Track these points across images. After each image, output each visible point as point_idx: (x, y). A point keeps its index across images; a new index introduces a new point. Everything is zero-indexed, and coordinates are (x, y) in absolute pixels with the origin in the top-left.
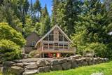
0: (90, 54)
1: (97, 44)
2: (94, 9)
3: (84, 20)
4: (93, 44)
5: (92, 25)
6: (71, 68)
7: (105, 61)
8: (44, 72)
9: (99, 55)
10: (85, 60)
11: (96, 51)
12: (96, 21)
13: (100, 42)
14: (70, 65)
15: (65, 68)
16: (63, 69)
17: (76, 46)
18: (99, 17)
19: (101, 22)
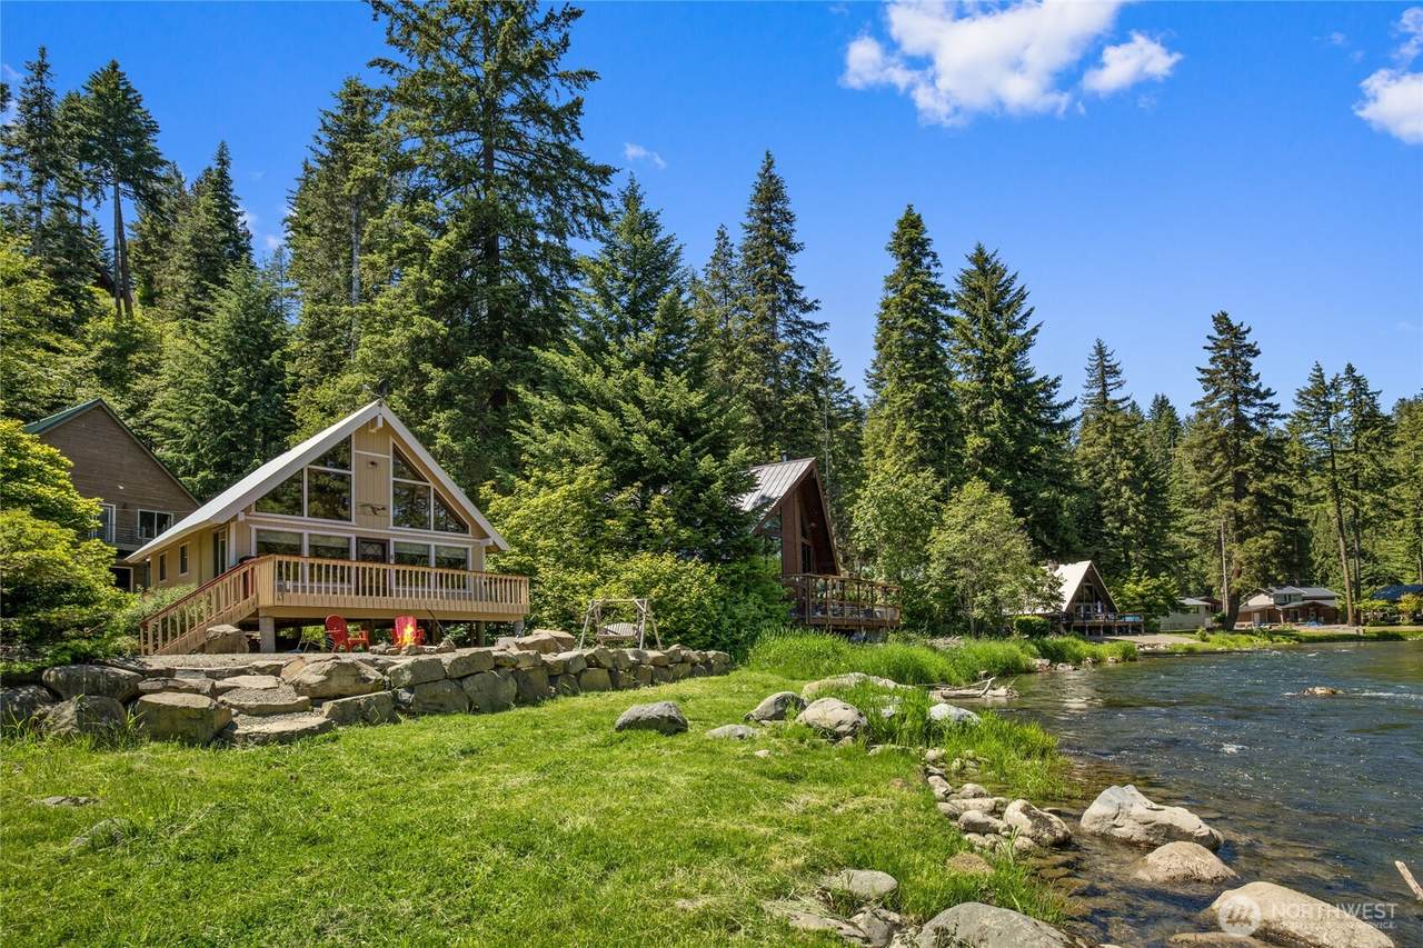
0: (623, 629)
1: (667, 563)
2: (649, 334)
3: (585, 396)
4: (643, 563)
5: (639, 442)
6: (521, 700)
7: (708, 669)
8: (368, 721)
9: (678, 633)
10: (592, 662)
11: (658, 607)
12: (665, 416)
13: (683, 550)
14: (511, 687)
15: (480, 702)
16: (474, 709)
17: (529, 571)
18: (680, 395)
19: (687, 427)
